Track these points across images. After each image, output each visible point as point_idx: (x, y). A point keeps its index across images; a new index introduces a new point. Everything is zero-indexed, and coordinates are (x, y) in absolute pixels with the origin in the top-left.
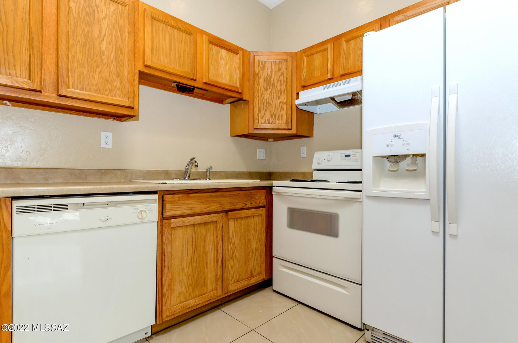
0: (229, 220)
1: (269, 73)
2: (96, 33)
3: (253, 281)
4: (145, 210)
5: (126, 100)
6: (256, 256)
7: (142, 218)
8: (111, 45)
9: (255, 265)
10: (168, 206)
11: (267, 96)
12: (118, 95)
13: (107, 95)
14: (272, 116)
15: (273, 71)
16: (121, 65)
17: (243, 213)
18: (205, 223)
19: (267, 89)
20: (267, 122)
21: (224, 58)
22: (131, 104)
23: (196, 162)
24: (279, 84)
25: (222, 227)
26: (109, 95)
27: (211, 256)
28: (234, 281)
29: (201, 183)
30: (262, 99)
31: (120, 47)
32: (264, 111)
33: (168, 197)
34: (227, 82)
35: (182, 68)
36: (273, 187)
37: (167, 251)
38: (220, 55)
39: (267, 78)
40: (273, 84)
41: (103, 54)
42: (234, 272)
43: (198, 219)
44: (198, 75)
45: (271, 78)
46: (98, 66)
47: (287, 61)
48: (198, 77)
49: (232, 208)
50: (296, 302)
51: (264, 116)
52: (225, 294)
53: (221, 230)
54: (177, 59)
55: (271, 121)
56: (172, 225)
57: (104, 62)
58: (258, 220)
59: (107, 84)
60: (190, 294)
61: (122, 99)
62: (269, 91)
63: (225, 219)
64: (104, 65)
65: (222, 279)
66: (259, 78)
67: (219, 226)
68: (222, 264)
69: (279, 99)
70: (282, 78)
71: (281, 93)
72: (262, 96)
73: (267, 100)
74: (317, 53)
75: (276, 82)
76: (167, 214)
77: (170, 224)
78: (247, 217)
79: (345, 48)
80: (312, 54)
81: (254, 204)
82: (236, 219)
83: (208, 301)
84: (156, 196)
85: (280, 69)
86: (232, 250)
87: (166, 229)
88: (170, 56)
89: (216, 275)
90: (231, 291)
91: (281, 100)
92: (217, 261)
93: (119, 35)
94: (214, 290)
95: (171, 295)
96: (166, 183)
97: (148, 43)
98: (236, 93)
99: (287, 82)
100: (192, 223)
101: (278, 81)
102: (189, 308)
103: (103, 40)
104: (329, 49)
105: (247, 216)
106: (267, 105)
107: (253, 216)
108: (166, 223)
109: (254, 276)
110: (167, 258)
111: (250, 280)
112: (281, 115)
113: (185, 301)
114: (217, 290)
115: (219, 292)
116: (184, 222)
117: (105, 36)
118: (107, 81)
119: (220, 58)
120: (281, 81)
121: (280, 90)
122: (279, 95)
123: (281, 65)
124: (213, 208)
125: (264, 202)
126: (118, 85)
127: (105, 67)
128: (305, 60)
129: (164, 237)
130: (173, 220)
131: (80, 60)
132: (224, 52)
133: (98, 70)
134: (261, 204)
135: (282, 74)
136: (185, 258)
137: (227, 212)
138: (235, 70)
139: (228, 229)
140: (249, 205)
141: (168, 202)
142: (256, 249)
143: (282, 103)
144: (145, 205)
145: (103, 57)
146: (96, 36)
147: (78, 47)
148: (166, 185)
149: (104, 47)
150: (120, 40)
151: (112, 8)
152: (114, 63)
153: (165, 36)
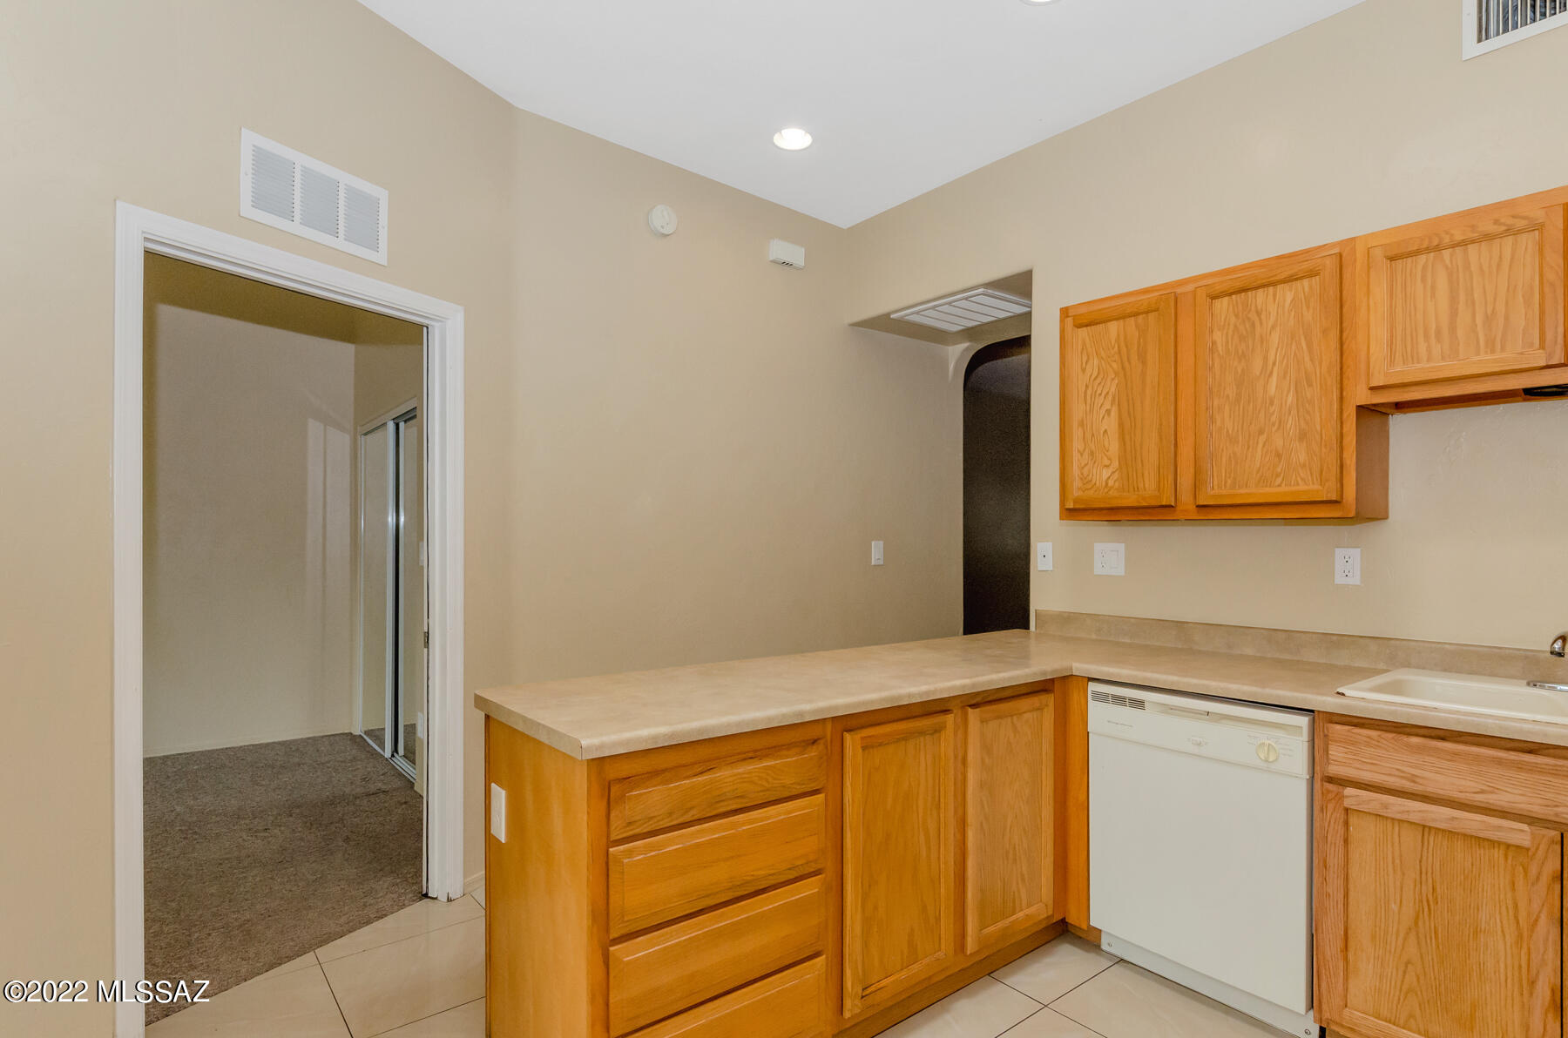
2: (1257, 366)
4: (1273, 744)
5: (1318, 487)
7: (1267, 761)
8: (1288, 378)
10: (1335, 752)
12: (1302, 479)
13: (1279, 486)
16: (1308, 412)
22: (1329, 495)
26: (1283, 485)
31: (1306, 373)
33: (1338, 730)
35: (1503, 349)
41: (1272, 403)
46: (1261, 432)
54: (1480, 328)
56: (1352, 804)
57: (1274, 418)
59: (1280, 462)
60: (1411, 1014)
61: (1311, 488)
64: (1273, 425)
76: (1334, 770)
84: (1303, 721)
87: (1329, 807)
93: (1305, 347)
96: (1343, 694)
97: (1378, 331)
100: (1418, 819)
103: (1270, 374)
108: (1333, 792)
116: (1386, 807)
117: (1274, 364)
118: (1279, 456)
124: (1504, 801)
126: (1303, 457)
127: (1274, 429)
129: (1325, 825)
130: (1350, 791)
131: (1230, 432)
133: (1263, 438)
141: (1336, 741)
144: (1280, 733)
145: (1272, 410)
146: (1258, 373)
147: (1227, 407)
148: (1340, 700)
149: (1272, 389)
150: (1307, 359)
151: (1289, 297)
152: (1294, 412)
153: (1433, 288)
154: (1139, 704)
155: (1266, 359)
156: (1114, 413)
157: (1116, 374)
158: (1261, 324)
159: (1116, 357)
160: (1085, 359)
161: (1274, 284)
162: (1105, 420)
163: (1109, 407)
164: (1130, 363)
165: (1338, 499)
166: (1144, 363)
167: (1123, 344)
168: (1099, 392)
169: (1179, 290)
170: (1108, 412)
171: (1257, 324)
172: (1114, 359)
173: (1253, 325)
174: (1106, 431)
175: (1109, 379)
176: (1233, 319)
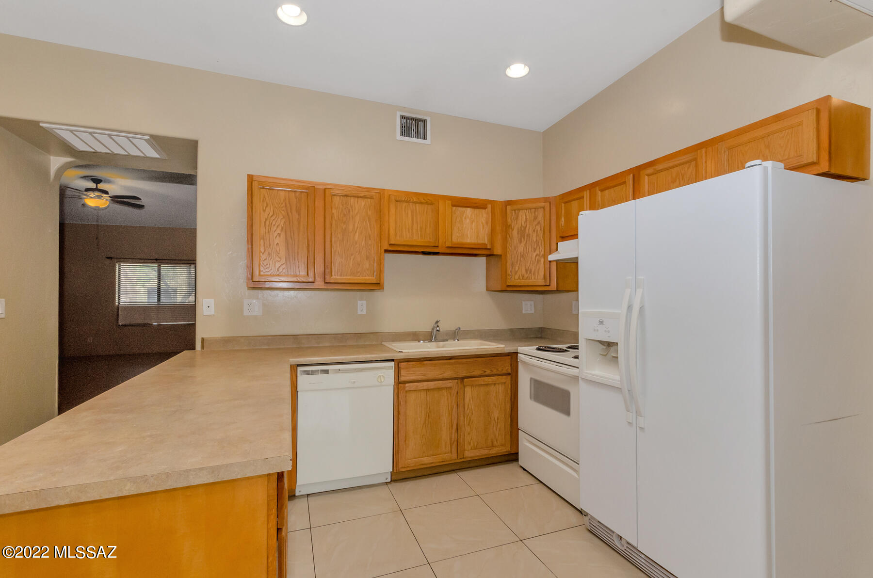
0: (464, 387)
1: (523, 223)
2: (351, 227)
3: (494, 451)
4: (383, 375)
5: (373, 278)
6: (499, 426)
7: (381, 382)
8: (362, 235)
9: (497, 435)
10: (403, 372)
11: (521, 249)
12: (368, 275)
13: (359, 276)
14: (527, 271)
15: (528, 220)
17: (482, 380)
18: (439, 389)
19: (521, 242)
20: (521, 278)
21: (469, 216)
22: (377, 281)
23: (438, 326)
24: (535, 235)
25: (458, 393)
27: (445, 421)
28: (471, 448)
29: (434, 351)
30: (515, 252)
31: (369, 235)
32: (518, 265)
33: (403, 365)
34: (474, 241)
35: (424, 239)
36: (519, 354)
37: (402, 411)
38: (464, 216)
39: (521, 230)
40: (529, 235)
41: (356, 244)
42: (471, 439)
43: (432, 385)
44: (440, 241)
45: (525, 228)
46: (352, 255)
47: (544, 208)
48: (441, 243)
49: (468, 375)
50: (537, 481)
51: (517, 271)
52: (461, 459)
53: (456, 396)
54: (419, 231)
55: (526, 276)
56: (407, 389)
57: (357, 250)
58: (501, 388)
59: (359, 267)
60: (424, 452)
61: (371, 278)
62: (523, 244)
63: (460, 386)
64: (357, 252)
65: (458, 444)
66: (513, 230)
67: (454, 392)
68: (457, 429)
69: (535, 252)
70: (538, 228)
71: (537, 245)
72: (515, 249)
73: (521, 253)
74: (574, 200)
75: (531, 232)
76: (402, 379)
77: (404, 388)
78: (487, 385)
79: (600, 198)
80: (570, 201)
81: (495, 371)
82: (473, 386)
83: (442, 462)
84: (393, 364)
85: (535, 218)
86: (468, 417)
87: (401, 392)
88: (412, 229)
89: (451, 439)
90: (468, 457)
91: (537, 252)
92: (452, 426)
93: (368, 224)
94: (449, 453)
95: (406, 450)
96: (402, 352)
97: (392, 224)
98: (484, 250)
99: (544, 232)
100: (425, 388)
101: (534, 231)
102: (423, 464)
103: (356, 232)
104: (585, 197)
105: (486, 383)
106: (522, 259)
107: (495, 384)
108: (401, 387)
109: (495, 446)
110: (402, 417)
111: (490, 449)
112: (537, 269)
113: (420, 458)
114: (451, 453)
115: (454, 456)
116: (417, 387)
117: (357, 229)
118: (359, 264)
119: (465, 218)
120: (537, 231)
121: (537, 240)
122: (535, 246)
123: (537, 213)
124: (447, 375)
125: (508, 369)
126: (367, 266)
127: (357, 254)
128: (563, 208)
129: (400, 399)
130: (407, 385)
131: (340, 253)
132: (469, 211)
133: (352, 257)
134: (504, 372)
135: (539, 223)
136: (419, 419)
137: (463, 379)
138: (483, 226)
139: (464, 395)
140: (488, 372)
141: (403, 369)
142: (498, 419)
143: (539, 256)
144: (384, 371)
145: (356, 246)
146: (351, 230)
147: (338, 242)
148: (401, 354)
149: (356, 238)
150: (369, 229)
151: (363, 204)
152: (364, 248)
153: (407, 214)
154: (326, 372)
155: (354, 225)
156: (283, 235)
157: (284, 217)
158: (352, 211)
159: (284, 209)
160: (265, 205)
161: (358, 197)
162: (277, 238)
163: (280, 232)
164: (292, 213)
165: (379, 282)
166: (299, 215)
167: (287, 202)
168: (274, 223)
169: (317, 187)
170: (279, 234)
171: (351, 210)
172: (282, 209)
173: (349, 211)
174: (278, 243)
175: (279, 219)
176: (341, 206)
